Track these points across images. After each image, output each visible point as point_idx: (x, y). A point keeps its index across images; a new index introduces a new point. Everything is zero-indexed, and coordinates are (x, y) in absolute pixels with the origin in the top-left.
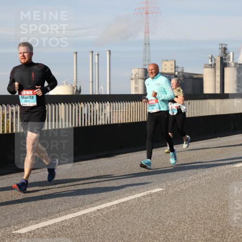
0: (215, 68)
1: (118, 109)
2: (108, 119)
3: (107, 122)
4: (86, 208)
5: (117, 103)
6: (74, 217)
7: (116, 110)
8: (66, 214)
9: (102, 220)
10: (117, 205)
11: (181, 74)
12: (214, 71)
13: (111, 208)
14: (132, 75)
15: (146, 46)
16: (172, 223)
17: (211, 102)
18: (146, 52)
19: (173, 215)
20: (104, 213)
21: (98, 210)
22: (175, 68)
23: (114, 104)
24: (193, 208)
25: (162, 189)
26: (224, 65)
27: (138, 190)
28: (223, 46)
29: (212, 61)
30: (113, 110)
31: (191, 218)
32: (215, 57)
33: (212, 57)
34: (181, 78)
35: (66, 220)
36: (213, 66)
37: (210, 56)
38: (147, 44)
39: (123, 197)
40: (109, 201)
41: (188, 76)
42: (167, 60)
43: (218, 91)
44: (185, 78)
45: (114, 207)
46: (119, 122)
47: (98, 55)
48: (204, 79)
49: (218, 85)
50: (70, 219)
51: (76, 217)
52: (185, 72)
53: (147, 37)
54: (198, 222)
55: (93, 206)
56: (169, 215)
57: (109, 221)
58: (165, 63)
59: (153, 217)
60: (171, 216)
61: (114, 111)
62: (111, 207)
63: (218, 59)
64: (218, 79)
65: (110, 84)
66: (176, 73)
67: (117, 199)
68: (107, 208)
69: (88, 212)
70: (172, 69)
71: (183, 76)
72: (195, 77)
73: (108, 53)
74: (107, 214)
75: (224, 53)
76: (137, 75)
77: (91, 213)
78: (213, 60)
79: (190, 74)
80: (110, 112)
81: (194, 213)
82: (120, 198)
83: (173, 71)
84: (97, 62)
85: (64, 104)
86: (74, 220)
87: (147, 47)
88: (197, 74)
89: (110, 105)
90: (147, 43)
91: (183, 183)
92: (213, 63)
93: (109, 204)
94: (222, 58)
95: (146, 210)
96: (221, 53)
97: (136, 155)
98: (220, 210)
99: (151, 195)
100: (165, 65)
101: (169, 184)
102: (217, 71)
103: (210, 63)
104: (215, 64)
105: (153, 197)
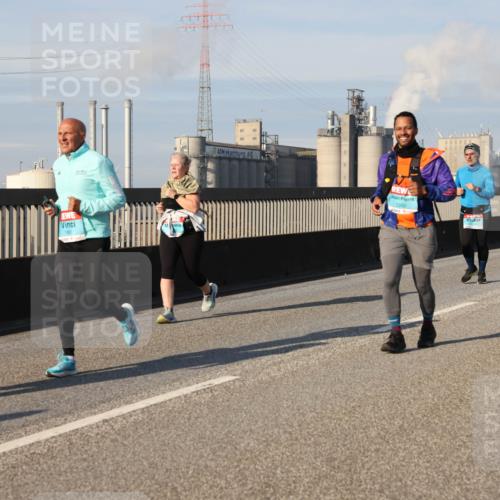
0: (340, 138)
1: (147, 218)
2: (125, 237)
3: (125, 243)
4: (79, 417)
5: (144, 207)
6: (55, 435)
7: (142, 218)
8: (39, 430)
9: (112, 441)
10: (143, 410)
11: (273, 148)
12: (337, 144)
13: (131, 416)
14: (176, 149)
15: (203, 92)
16: (252, 445)
17: (332, 204)
18: (202, 103)
19: (253, 427)
20: (117, 427)
21: (105, 421)
22: (261, 136)
23: (139, 207)
24: (294, 415)
25: (234, 378)
26: (357, 131)
27: (186, 381)
28: (356, 94)
29: (333, 124)
30: (136, 219)
31: (290, 433)
32: (340, 115)
33: (333, 115)
34: (273, 157)
35: (39, 442)
36: (336, 133)
37: (330, 112)
38: (205, 88)
39: (154, 395)
40: (127, 403)
41: (287, 152)
42: (245, 121)
43: (345, 183)
44: (280, 157)
45: (137, 415)
46: (149, 245)
47: (107, 109)
48: (319, 159)
49: (346, 170)
50: (47, 440)
51: (60, 436)
52: (280, 144)
53: (205, 75)
54: (303, 441)
55: (95, 414)
56: (247, 428)
57: (125, 442)
58: (242, 126)
59: (215, 434)
60: (251, 430)
61: (139, 221)
62: (130, 414)
63: (346, 120)
64: (346, 159)
65: (130, 168)
66: (264, 147)
67: (142, 398)
68: (123, 416)
69: (83, 425)
70: (255, 138)
71: (277, 152)
72: (300, 154)
73: (127, 105)
74: (123, 428)
75: (358, 107)
76: (186, 150)
77: (91, 426)
78: (336, 122)
79: (290, 148)
80: (131, 224)
81: (295, 424)
82: (149, 397)
83: (257, 143)
84: (104, 122)
85: (36, 206)
86: (56, 442)
87: (205, 95)
88: (305, 149)
89: (131, 211)
90: (205, 85)
91: (275, 364)
92: (336, 127)
93: (126, 409)
94: (352, 118)
95: (199, 420)
96: (351, 107)
97: (181, 311)
98: (346, 418)
99: (211, 389)
100: (242, 131)
101: (247, 367)
102: (343, 143)
103: (330, 127)
104: (340, 129)
105: (216, 393)
